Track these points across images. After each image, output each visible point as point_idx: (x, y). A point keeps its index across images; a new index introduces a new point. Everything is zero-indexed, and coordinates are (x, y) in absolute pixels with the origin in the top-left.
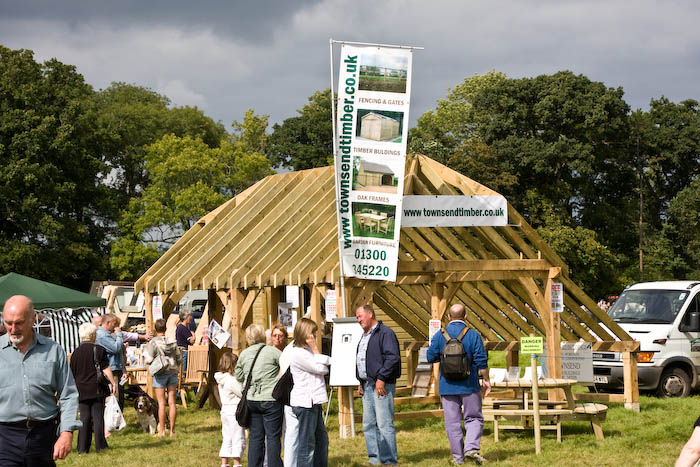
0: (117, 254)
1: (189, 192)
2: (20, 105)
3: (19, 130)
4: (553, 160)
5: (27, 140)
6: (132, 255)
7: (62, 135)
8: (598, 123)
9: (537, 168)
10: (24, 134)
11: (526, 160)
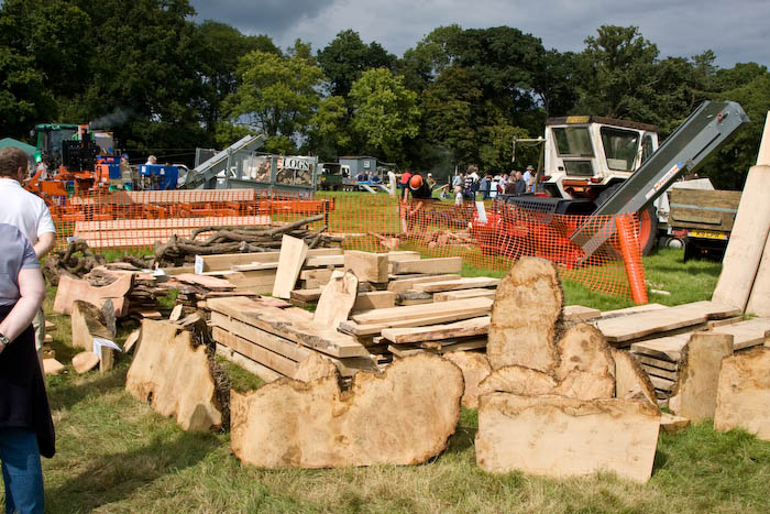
0: (220, 132)
1: (271, 89)
2: (152, 23)
3: (151, 42)
4: (504, 81)
5: (157, 49)
6: (230, 133)
7: (182, 44)
8: (533, 59)
9: (496, 86)
10: (155, 44)
11: (488, 80)
